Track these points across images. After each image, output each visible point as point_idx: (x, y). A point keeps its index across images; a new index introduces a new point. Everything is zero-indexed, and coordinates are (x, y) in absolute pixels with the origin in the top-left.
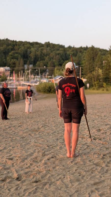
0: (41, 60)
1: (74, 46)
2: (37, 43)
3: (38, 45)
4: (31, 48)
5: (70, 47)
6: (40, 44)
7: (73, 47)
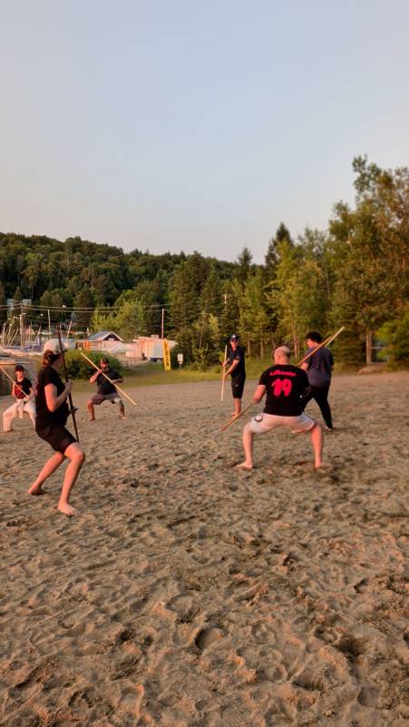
0: (55, 287)
1: (148, 251)
2: (44, 240)
3: (49, 246)
4: (26, 253)
5: (136, 254)
6: (54, 243)
7: (146, 255)
